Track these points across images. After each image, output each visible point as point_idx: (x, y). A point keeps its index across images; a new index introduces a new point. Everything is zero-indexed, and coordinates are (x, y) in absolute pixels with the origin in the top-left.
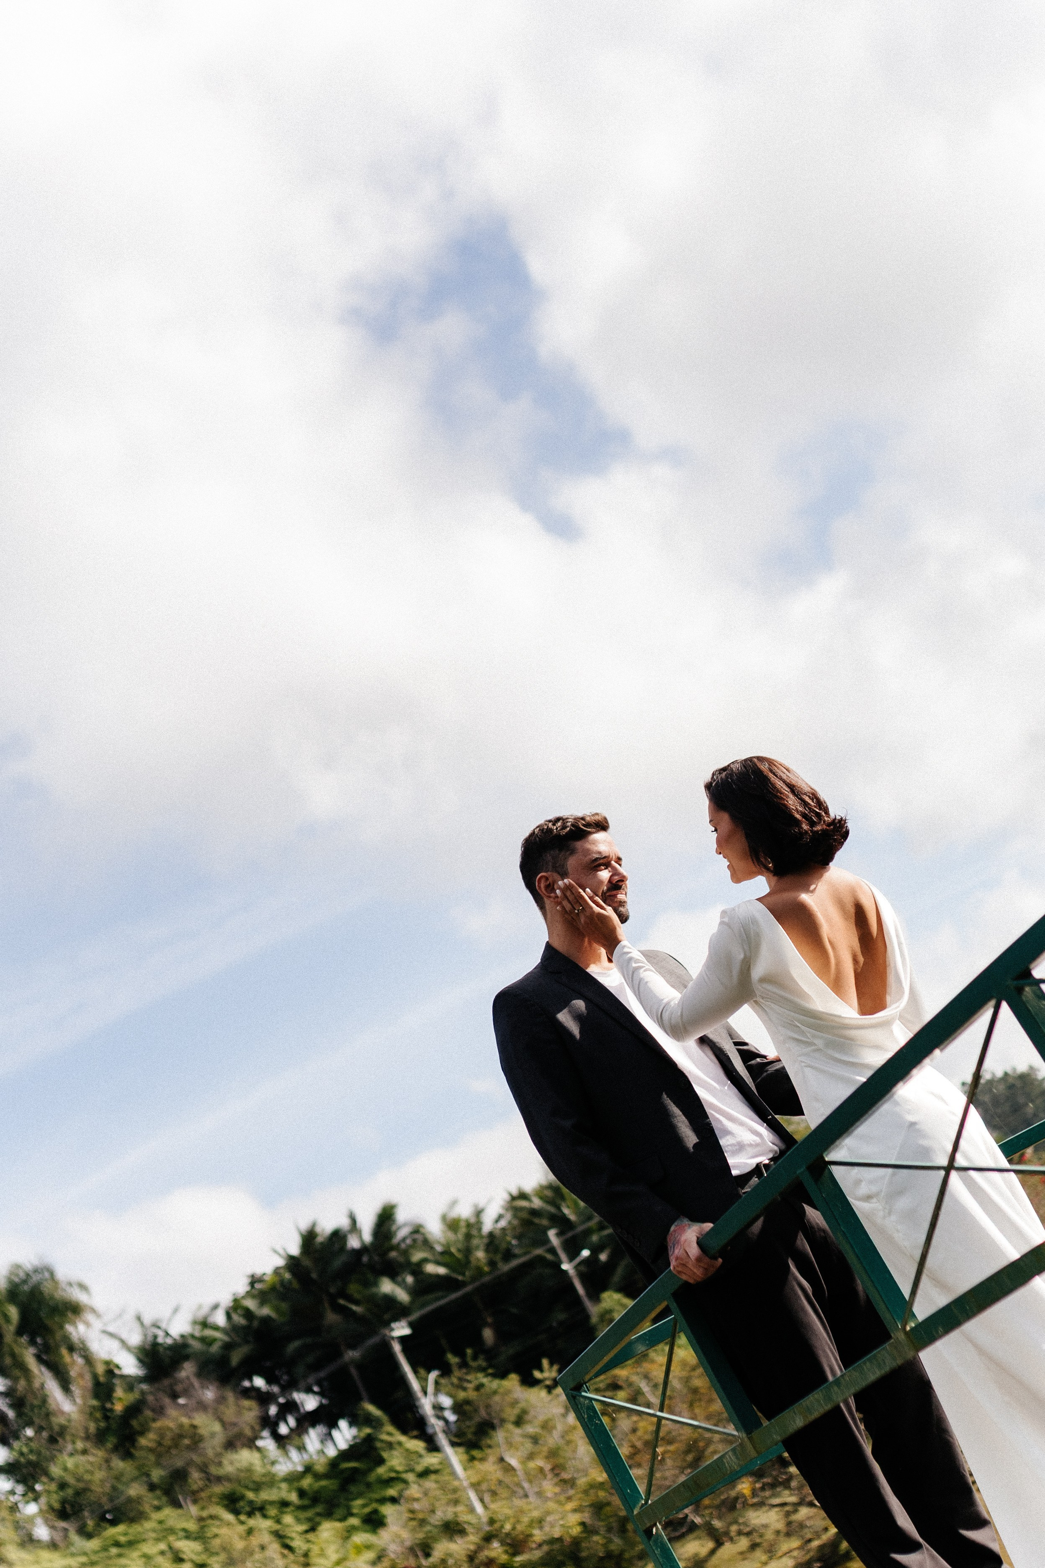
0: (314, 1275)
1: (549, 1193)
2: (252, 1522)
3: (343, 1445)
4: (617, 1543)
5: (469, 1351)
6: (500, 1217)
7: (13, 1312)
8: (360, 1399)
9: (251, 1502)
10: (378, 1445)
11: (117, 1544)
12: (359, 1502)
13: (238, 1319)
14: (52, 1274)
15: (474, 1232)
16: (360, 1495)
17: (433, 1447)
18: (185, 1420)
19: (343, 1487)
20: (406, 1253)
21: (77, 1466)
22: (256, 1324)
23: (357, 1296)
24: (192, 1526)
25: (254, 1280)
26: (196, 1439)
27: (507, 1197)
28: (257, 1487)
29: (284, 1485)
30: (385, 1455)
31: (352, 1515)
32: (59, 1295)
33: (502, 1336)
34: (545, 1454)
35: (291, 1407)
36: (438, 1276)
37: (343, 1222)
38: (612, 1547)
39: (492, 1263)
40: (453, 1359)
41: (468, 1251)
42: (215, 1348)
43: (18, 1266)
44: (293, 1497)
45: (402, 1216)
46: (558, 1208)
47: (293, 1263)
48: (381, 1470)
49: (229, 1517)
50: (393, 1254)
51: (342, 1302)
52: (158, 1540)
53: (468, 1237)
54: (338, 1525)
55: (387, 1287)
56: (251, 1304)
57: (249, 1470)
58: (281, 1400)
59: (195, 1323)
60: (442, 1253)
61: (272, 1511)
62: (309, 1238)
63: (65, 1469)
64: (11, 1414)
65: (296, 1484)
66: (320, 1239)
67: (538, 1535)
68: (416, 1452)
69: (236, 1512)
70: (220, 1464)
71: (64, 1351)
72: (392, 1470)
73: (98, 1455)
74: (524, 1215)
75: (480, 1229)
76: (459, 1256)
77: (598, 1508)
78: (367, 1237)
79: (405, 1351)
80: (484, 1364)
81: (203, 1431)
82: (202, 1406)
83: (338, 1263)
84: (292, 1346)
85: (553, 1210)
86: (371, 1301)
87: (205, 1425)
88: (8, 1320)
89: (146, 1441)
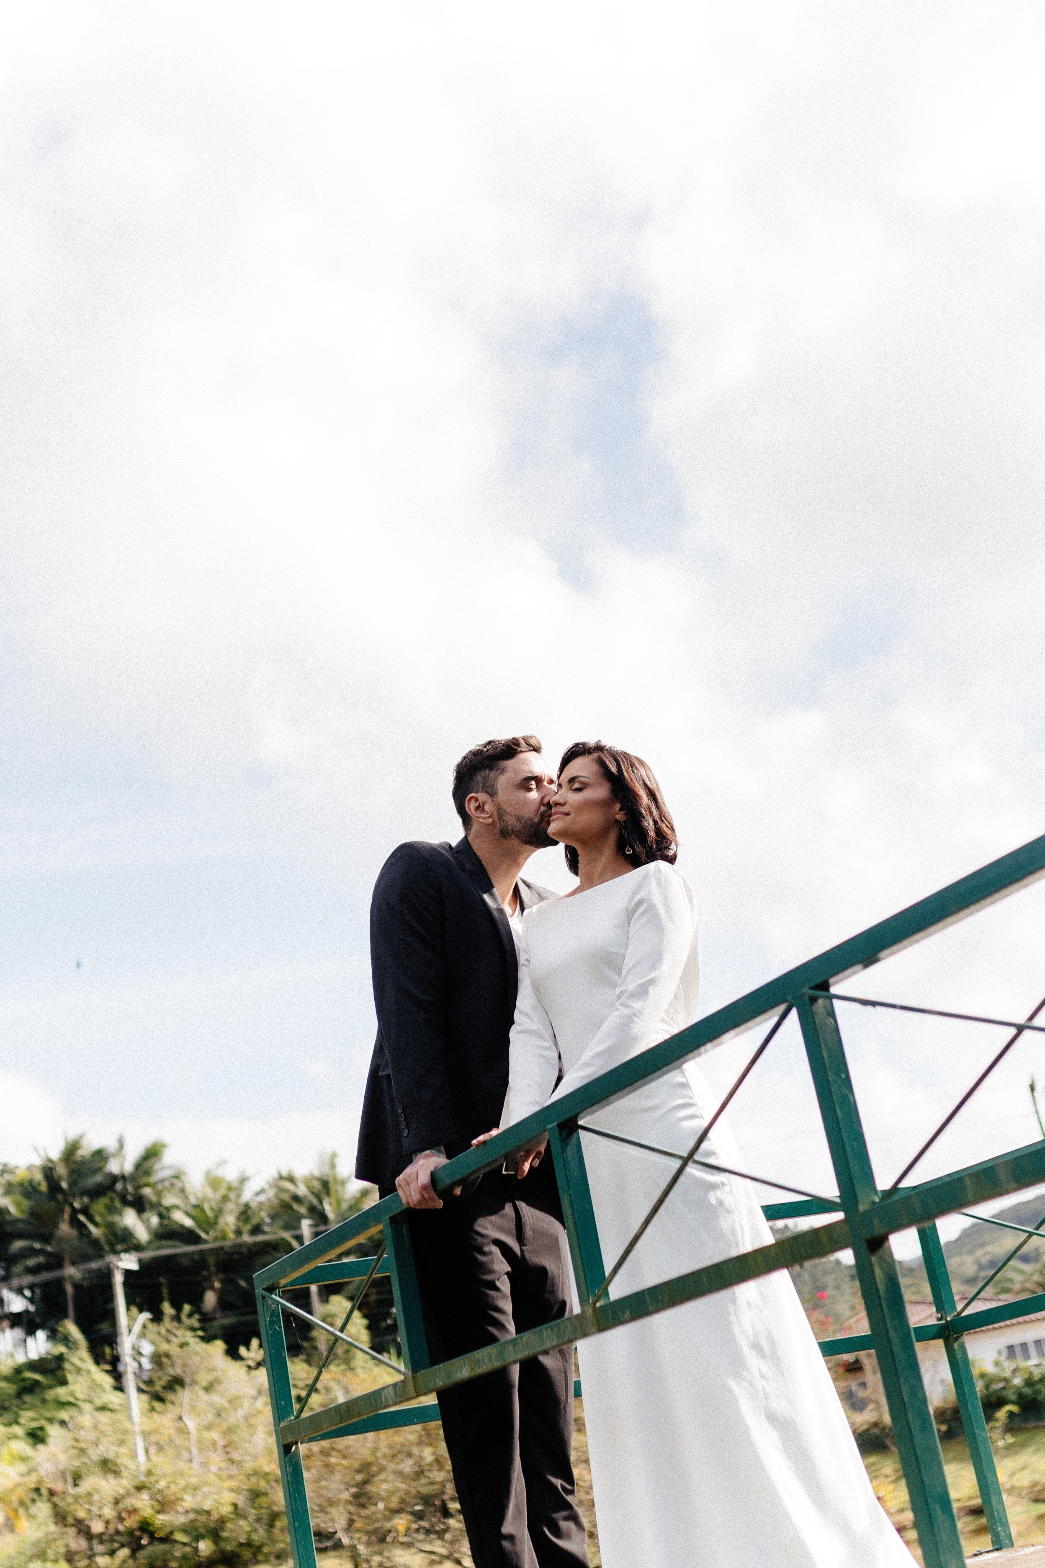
0: (64, 1185)
1: (316, 1185)
3: (34, 1355)
4: (260, 1535)
5: (187, 1308)
6: (262, 1191)
8: (66, 1316)
10: (67, 1366)
12: (29, 1414)
15: (232, 1196)
16: (32, 1407)
17: (119, 1388)
19: (19, 1395)
20: (159, 1194)
23: (98, 1219)
27: (276, 1176)
30: (70, 1378)
31: (18, 1423)
33: (223, 1304)
34: (223, 1429)
36: (182, 1226)
37: (110, 1144)
38: (255, 1537)
39: (238, 1232)
40: (167, 1308)
41: (219, 1212)
45: (170, 1158)
46: (321, 1202)
47: (49, 1166)
48: (61, 1392)
51: (82, 1218)
53: (225, 1199)
55: (130, 1219)
60: (196, 1207)
62: (72, 1148)
66: (82, 1153)
67: (189, 1501)
68: (101, 1386)
72: (72, 1394)
74: (286, 1197)
75: (239, 1196)
76: (210, 1214)
77: (255, 1495)
78: (128, 1167)
79: (126, 1284)
80: (196, 1324)
83: (92, 1179)
84: (18, 1245)
85: (315, 1201)
86: (111, 1227)
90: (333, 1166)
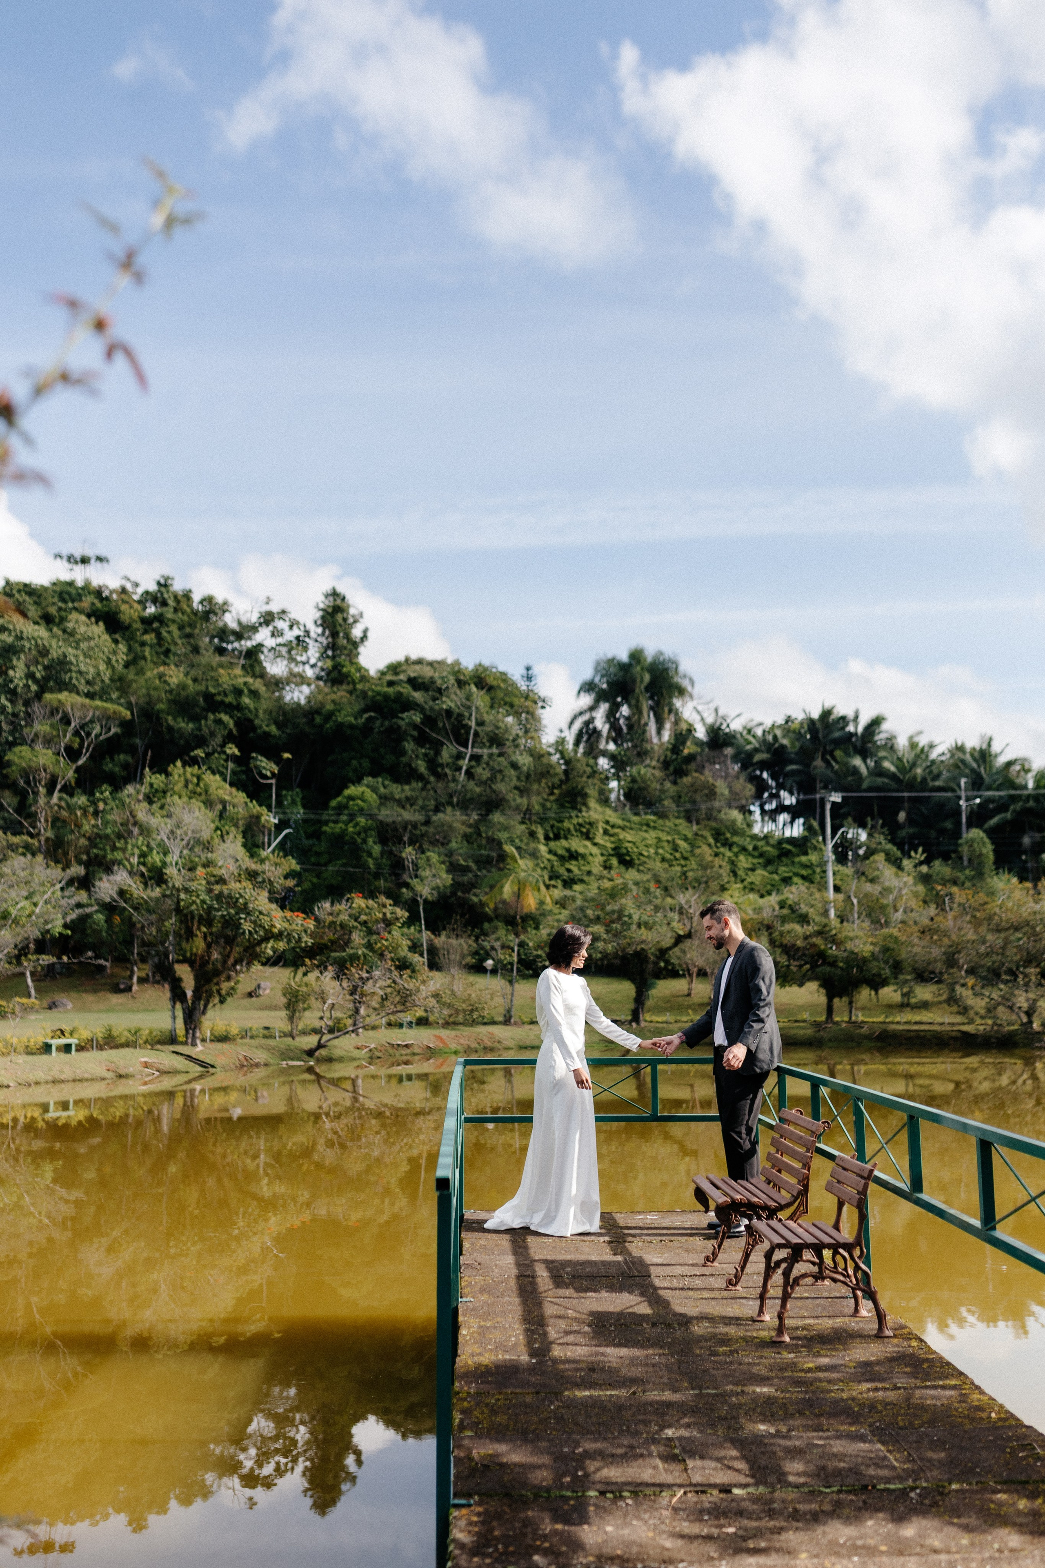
0: (820, 736)
1: (976, 755)
2: (722, 850)
3: (794, 834)
4: (887, 972)
5: (880, 821)
6: (943, 754)
7: (647, 677)
9: (727, 839)
10: (810, 844)
11: (648, 825)
12: (784, 869)
13: (770, 738)
14: (677, 668)
15: (923, 756)
16: (786, 865)
18: (711, 780)
19: (779, 857)
20: (878, 748)
21: (645, 774)
22: (777, 745)
23: (839, 758)
24: (690, 835)
25: (789, 720)
26: (712, 794)
27: (954, 744)
28: (735, 832)
29: (748, 839)
30: (811, 851)
31: (777, 873)
32: (677, 679)
33: (910, 820)
35: (777, 797)
36: (888, 770)
37: (851, 714)
38: (883, 972)
39: (924, 778)
41: (914, 765)
42: (748, 747)
43: (661, 653)
44: (750, 848)
45: (887, 726)
46: (979, 767)
47: (811, 723)
48: (804, 859)
49: (711, 841)
50: (870, 745)
51: (828, 757)
52: (668, 833)
53: (917, 756)
54: (766, 874)
55: (857, 762)
56: (778, 732)
57: (734, 822)
58: (774, 791)
59: (746, 727)
60: (898, 759)
61: (735, 849)
63: (639, 773)
64: (625, 729)
65: (755, 842)
66: (833, 717)
69: (717, 840)
70: (720, 811)
73: (658, 773)
74: (957, 760)
75: (928, 755)
76: (908, 765)
77: (886, 950)
78: (860, 729)
80: (889, 833)
81: (718, 790)
82: (724, 774)
83: (837, 734)
84: (789, 768)
85: (974, 765)
86: (846, 764)
87: (722, 787)
88: (642, 680)
89: (687, 780)
90: (989, 745)
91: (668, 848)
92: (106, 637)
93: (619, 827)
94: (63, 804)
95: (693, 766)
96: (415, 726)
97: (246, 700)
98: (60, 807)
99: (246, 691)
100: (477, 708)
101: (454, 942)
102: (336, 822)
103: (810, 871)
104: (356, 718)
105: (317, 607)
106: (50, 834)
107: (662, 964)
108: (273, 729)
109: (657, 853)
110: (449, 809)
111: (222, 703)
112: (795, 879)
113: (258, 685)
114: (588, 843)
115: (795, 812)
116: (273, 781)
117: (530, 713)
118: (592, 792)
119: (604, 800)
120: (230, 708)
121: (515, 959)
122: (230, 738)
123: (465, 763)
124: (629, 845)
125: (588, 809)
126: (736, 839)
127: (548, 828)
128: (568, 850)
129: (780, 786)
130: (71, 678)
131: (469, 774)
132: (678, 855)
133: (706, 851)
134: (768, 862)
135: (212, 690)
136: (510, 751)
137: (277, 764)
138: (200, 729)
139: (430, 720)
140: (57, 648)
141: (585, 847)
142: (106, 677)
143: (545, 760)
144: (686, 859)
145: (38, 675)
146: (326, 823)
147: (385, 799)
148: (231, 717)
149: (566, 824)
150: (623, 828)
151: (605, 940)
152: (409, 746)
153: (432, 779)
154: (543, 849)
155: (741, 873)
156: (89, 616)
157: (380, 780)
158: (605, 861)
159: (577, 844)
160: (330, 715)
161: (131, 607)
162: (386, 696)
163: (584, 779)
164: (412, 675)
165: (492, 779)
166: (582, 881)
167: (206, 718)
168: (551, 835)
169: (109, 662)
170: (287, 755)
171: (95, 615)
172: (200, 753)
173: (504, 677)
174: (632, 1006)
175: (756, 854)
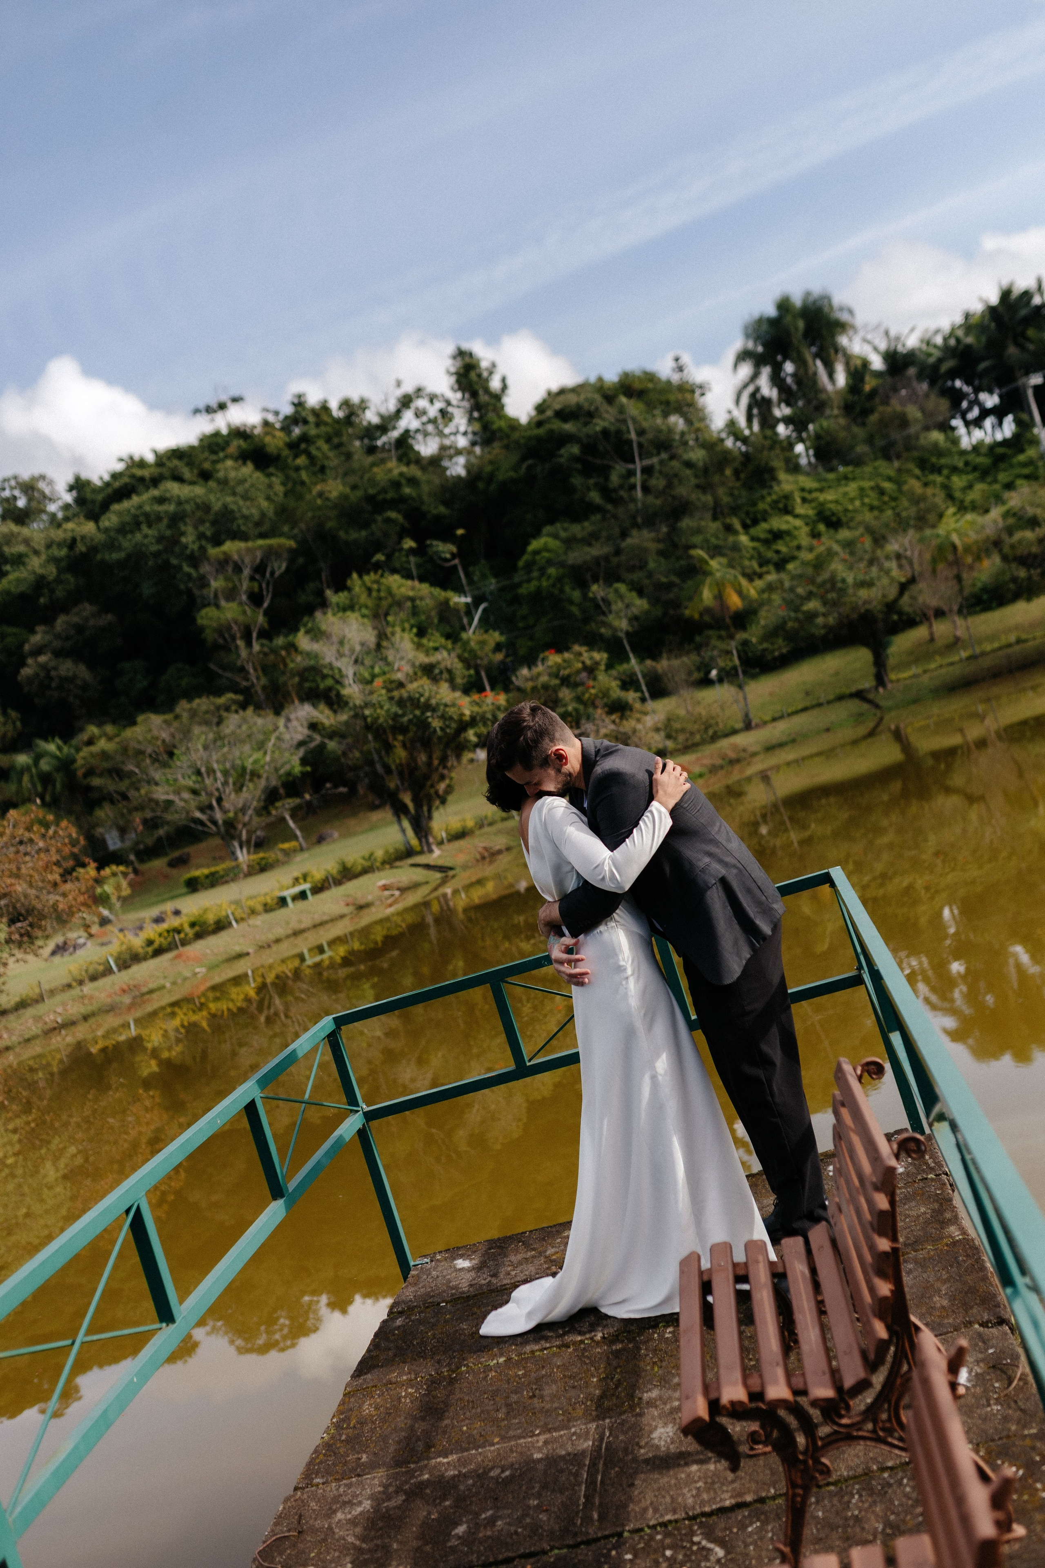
0: (1006, 319)
2: (931, 477)
3: (1005, 435)
7: (801, 324)
9: (933, 465)
11: (846, 478)
12: (1003, 475)
13: (951, 343)
14: (830, 303)
16: (1005, 470)
18: (899, 409)
19: (995, 464)
21: (830, 426)
22: (961, 347)
23: (1033, 338)
24: (893, 474)
25: (967, 316)
26: (903, 422)
28: (941, 455)
29: (958, 457)
31: (997, 482)
32: (834, 315)
35: (977, 402)
37: (1033, 285)
42: (932, 360)
43: (809, 293)
44: (961, 465)
47: (992, 311)
48: (1022, 458)
49: (917, 472)
51: (1021, 340)
52: (870, 479)
54: (985, 487)
56: (960, 333)
57: (936, 445)
58: (973, 397)
59: (922, 341)
61: (945, 472)
62: (1006, 295)
63: (823, 427)
64: (794, 387)
65: (966, 458)
66: (1014, 295)
69: (923, 470)
70: (917, 438)
71: (832, 352)
73: (842, 421)
81: (910, 416)
82: (913, 398)
83: (1023, 312)
84: (983, 366)
86: (1042, 340)
87: (913, 412)
88: (796, 329)
89: (874, 418)
91: (872, 494)
92: (258, 474)
93: (817, 490)
94: (266, 649)
95: (877, 400)
96: (575, 459)
97: (407, 490)
98: (265, 654)
99: (403, 481)
100: (634, 420)
101: (676, 663)
102: (529, 581)
103: (1031, 468)
104: (516, 472)
105: (448, 372)
106: (264, 681)
107: (895, 617)
108: (442, 509)
109: (863, 504)
110: (634, 532)
111: (385, 501)
112: (1019, 482)
113: (414, 471)
114: (789, 518)
115: (999, 413)
116: (456, 561)
117: (692, 404)
118: (778, 464)
119: (794, 467)
120: (393, 504)
121: (737, 662)
122: (402, 534)
123: (638, 479)
124: (832, 506)
125: (779, 482)
126: (943, 461)
127: (743, 515)
128: (771, 531)
129: (977, 391)
130: (239, 526)
131: (646, 489)
132: (886, 498)
133: (914, 485)
134: (985, 474)
135: (371, 491)
136: (680, 451)
137: (453, 543)
138: (373, 534)
139: (590, 447)
140: (218, 501)
141: (787, 522)
142: (271, 513)
143: (718, 448)
144: (894, 499)
145: (208, 533)
146: (519, 585)
147: (570, 543)
148: (399, 511)
149: (761, 506)
150: (821, 490)
151: (824, 615)
152: (577, 481)
153: (609, 507)
154: (744, 539)
155: (958, 494)
156: (236, 459)
157: (558, 525)
158: (812, 531)
159: (779, 523)
160: (491, 477)
161: (274, 437)
162: (538, 439)
163: (766, 453)
164: (557, 407)
165: (669, 486)
166: (794, 558)
167: (375, 521)
168: (748, 522)
169: (268, 498)
170: (460, 532)
171: (243, 457)
172: (380, 557)
173: (650, 377)
174: (873, 670)
175: (969, 469)
